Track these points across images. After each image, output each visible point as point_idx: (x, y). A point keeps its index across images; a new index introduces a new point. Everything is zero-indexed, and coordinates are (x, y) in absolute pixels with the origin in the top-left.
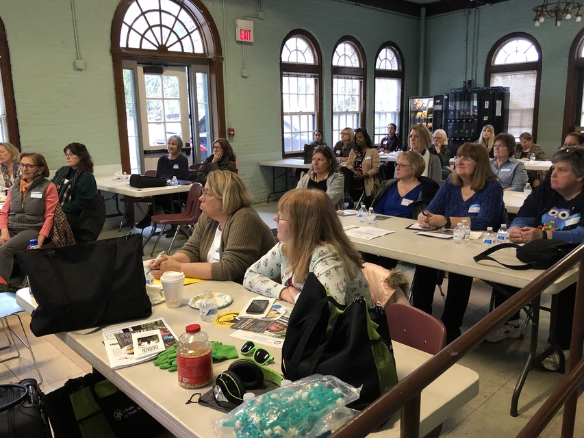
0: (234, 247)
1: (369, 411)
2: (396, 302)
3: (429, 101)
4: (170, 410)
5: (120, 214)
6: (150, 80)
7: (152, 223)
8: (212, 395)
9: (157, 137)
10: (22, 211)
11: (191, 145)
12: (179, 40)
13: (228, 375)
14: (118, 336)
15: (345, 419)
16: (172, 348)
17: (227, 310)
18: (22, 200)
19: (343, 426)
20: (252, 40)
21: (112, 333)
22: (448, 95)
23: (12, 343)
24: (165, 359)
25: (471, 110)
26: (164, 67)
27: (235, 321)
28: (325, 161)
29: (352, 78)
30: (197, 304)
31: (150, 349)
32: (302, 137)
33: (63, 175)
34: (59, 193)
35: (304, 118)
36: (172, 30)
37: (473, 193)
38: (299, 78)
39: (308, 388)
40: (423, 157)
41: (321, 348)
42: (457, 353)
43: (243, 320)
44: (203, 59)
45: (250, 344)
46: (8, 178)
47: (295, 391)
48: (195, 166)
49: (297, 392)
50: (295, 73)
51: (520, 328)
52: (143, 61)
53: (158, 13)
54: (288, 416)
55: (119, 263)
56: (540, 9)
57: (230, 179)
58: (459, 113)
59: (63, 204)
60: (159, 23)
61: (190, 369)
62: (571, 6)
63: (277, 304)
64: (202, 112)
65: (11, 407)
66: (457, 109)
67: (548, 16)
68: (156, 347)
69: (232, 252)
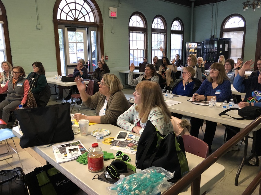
0: (112, 109)
1: (178, 183)
2: (184, 134)
3: (195, 44)
4: (85, 182)
5: (57, 94)
6: (70, 34)
7: (71, 98)
8: (104, 175)
9: (73, 59)
10: (13, 92)
11: (89, 63)
12: (84, 16)
13: (111, 166)
14: (59, 148)
15: (167, 187)
16: (85, 154)
17: (108, 137)
18: (13, 87)
19: (167, 190)
20: (116, 16)
21: (57, 147)
22: (204, 42)
23: (9, 151)
24: (81, 159)
25: (214, 49)
26: (77, 28)
27: (112, 142)
28: (151, 71)
29: (160, 34)
30: (95, 134)
31: (74, 154)
32: (138, 60)
33: (31, 76)
34: (30, 84)
35: (139, 51)
36: (80, 12)
37: (217, 85)
38: (137, 34)
39: (149, 173)
40: (194, 69)
41: (154, 154)
42: (216, 157)
43: (116, 141)
44: (94, 25)
45: (120, 152)
46: (6, 78)
47: (144, 174)
48: (91, 72)
50: (135, 32)
51: (238, 146)
52: (67, 26)
53: (74, 4)
54: (142, 185)
55: (60, 116)
56: (246, 3)
57: (113, 78)
58: (209, 50)
59: (31, 89)
60: (75, 9)
62: (260, 2)
63: (131, 134)
64: (94, 49)
65: (10, 180)
66: (208, 48)
67: (249, 7)
68: (77, 153)
69: (111, 111)
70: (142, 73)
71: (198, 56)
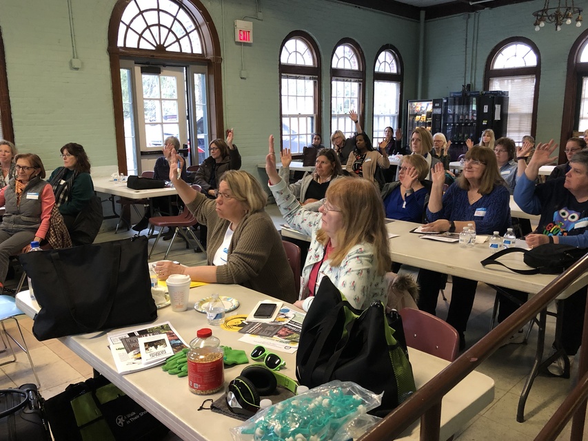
0: (243, 251)
3: (428, 104)
4: (182, 417)
5: (116, 216)
6: (148, 80)
8: (224, 401)
9: (154, 138)
10: (18, 213)
11: (189, 147)
12: (178, 40)
13: (241, 381)
14: (124, 340)
15: (366, 426)
16: (181, 353)
17: (234, 314)
18: (18, 201)
19: (366, 434)
20: (251, 41)
21: (117, 338)
22: (447, 99)
23: (8, 347)
24: (174, 364)
25: (470, 114)
26: (162, 68)
27: (243, 325)
28: (329, 164)
29: (351, 81)
30: (203, 308)
31: (158, 354)
32: (301, 140)
34: (55, 194)
35: (302, 120)
36: (170, 30)
37: (480, 196)
38: (298, 80)
39: (327, 394)
40: (426, 159)
41: (337, 353)
42: (476, 359)
43: (251, 324)
44: (202, 60)
45: (260, 349)
46: (3, 178)
47: (315, 397)
48: (194, 168)
49: (317, 399)
50: (294, 75)
52: (141, 61)
53: (156, 12)
54: (310, 424)
55: (124, 265)
56: (540, 13)
58: (458, 117)
59: (59, 205)
60: (157, 23)
61: (201, 374)
62: (572, 11)
63: (284, 307)
64: (200, 113)
65: (11, 413)
66: (456, 113)
67: (548, 21)
68: (163, 352)
69: (240, 256)
70: (309, 169)
71: (434, 132)
